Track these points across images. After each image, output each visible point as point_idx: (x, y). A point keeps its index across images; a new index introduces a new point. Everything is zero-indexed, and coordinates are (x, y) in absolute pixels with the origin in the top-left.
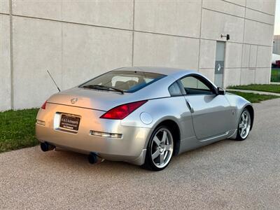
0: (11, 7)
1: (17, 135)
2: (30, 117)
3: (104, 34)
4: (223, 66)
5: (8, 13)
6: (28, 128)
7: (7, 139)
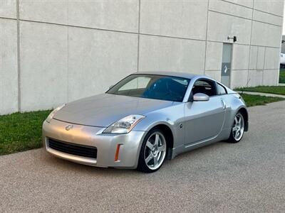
0: (18, 12)
1: (24, 137)
2: (37, 119)
3: (110, 37)
4: (230, 67)
5: (16, 18)
6: (35, 131)
7: (14, 140)
